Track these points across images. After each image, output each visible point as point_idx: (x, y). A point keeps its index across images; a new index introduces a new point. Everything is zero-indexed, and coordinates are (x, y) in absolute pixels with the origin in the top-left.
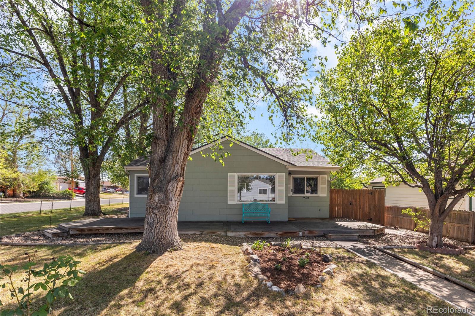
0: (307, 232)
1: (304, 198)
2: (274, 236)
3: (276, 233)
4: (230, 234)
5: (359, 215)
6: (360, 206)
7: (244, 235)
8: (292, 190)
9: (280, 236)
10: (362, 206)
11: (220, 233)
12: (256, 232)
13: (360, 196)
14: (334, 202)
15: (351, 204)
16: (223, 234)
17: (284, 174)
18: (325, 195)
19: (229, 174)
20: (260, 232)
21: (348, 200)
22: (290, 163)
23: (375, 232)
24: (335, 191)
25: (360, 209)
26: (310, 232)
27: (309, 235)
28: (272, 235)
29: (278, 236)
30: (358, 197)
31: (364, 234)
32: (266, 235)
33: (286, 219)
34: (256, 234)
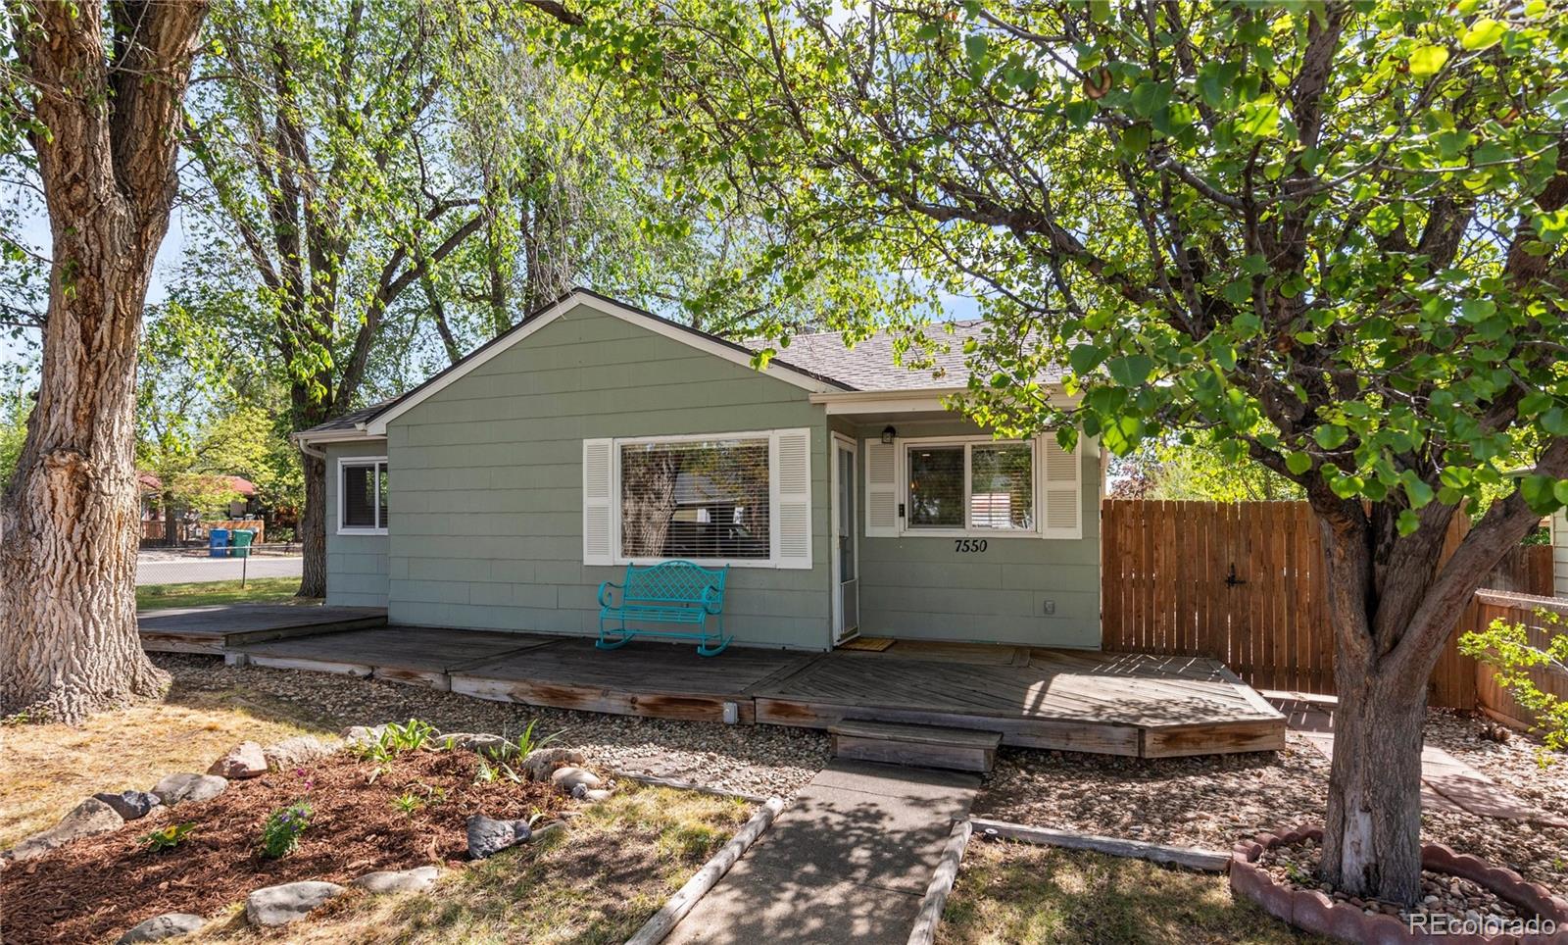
0: (762, 705)
1: (963, 545)
2: (621, 711)
3: (629, 696)
4: (463, 686)
5: (1292, 644)
6: (1294, 594)
7: (510, 695)
8: (902, 507)
9: (648, 713)
10: (1307, 598)
11: (427, 677)
12: (549, 684)
13: (1290, 535)
14: (1128, 573)
15: (1231, 581)
16: (438, 682)
17: (806, 432)
18: (1076, 533)
19: (587, 443)
20: (565, 686)
21: (1215, 560)
22: (827, 380)
23: (1142, 742)
24: (1129, 510)
25: (1291, 613)
26: (779, 709)
27: (775, 720)
28: (616, 703)
29: (640, 711)
30: (1279, 542)
31: (1072, 746)
32: (592, 701)
33: (818, 643)
34: (553, 694)
